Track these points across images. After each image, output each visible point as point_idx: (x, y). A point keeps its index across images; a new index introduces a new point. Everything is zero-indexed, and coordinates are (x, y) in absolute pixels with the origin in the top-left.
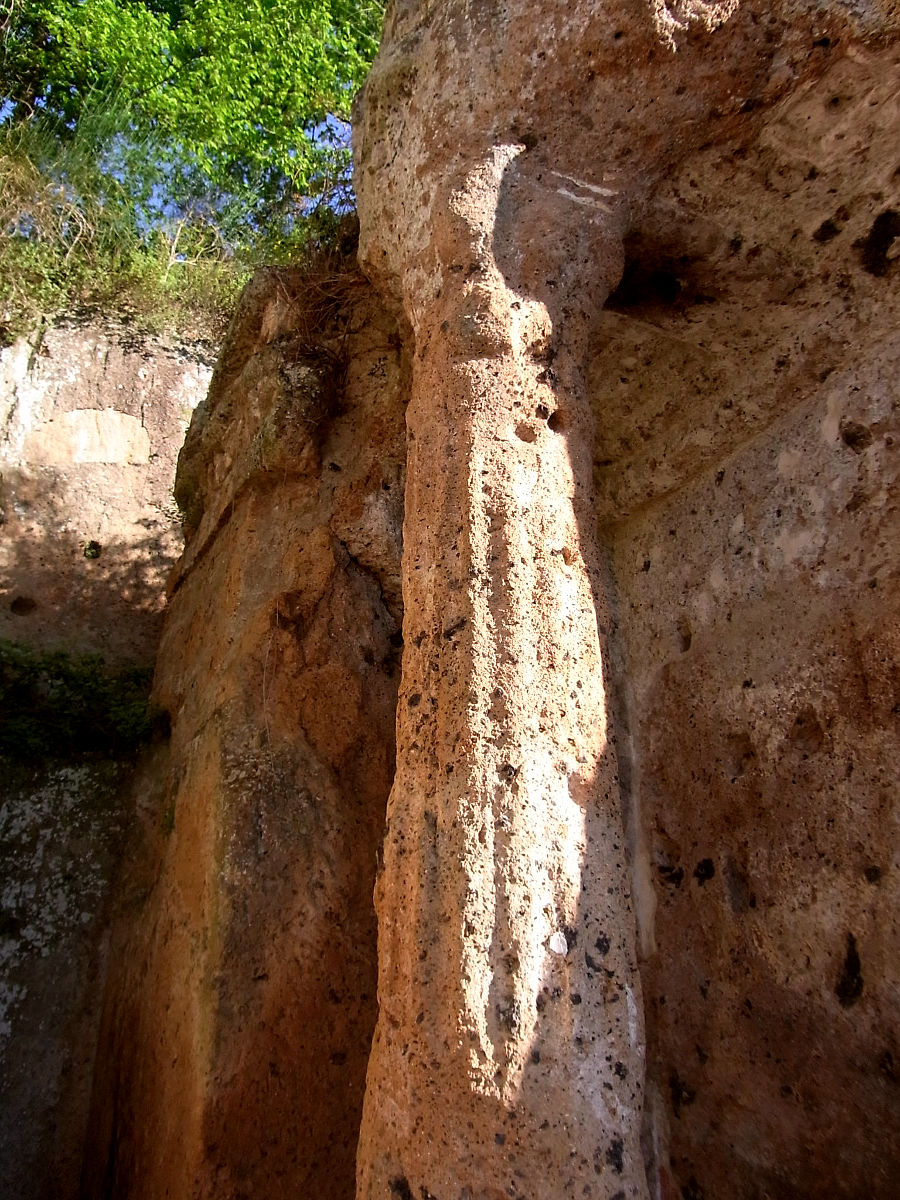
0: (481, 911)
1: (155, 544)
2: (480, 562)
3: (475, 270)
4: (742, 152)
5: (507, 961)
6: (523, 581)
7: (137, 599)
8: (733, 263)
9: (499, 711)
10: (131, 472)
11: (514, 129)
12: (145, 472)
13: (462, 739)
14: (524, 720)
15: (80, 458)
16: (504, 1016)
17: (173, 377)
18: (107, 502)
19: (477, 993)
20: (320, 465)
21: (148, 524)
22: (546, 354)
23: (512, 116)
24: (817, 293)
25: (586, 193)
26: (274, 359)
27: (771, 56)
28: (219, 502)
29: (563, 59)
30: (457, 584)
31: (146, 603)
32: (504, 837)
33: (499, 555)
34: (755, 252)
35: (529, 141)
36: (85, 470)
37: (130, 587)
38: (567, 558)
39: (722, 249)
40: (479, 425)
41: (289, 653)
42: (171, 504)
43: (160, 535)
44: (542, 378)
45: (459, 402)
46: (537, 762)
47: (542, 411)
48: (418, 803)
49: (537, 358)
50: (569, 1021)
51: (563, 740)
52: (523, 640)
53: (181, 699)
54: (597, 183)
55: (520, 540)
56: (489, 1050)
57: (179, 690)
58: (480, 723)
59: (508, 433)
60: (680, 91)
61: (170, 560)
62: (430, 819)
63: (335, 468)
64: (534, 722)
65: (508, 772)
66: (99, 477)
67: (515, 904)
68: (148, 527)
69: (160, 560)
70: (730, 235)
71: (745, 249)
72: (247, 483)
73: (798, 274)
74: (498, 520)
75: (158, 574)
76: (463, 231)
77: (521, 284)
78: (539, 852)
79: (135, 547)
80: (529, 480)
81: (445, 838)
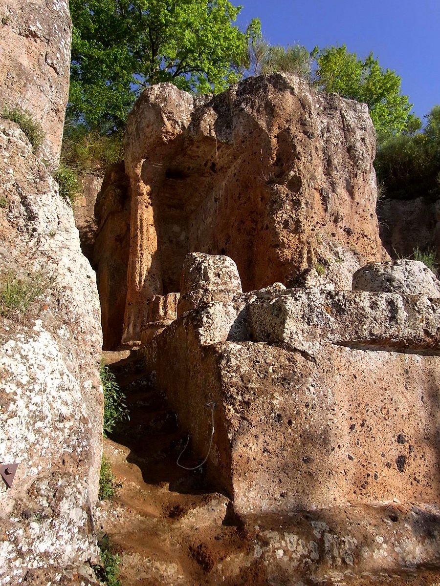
0: (138, 271)
1: (89, 227)
2: (139, 227)
3: (139, 181)
4: (185, 155)
5: (141, 276)
6: (145, 229)
8: (189, 171)
9: (141, 247)
10: (82, 209)
11: (144, 156)
12: (86, 208)
13: (136, 250)
14: (144, 247)
16: (140, 282)
17: (91, 182)
19: (137, 280)
20: (123, 210)
22: (150, 194)
23: (144, 154)
24: (207, 175)
25: (157, 165)
26: (113, 187)
27: (184, 143)
28: (105, 217)
29: (150, 146)
30: (136, 230)
31: (89, 242)
32: (141, 262)
33: (141, 226)
34: (193, 169)
35: (147, 158)
37: (84, 238)
38: (152, 225)
39: (186, 170)
40: (139, 206)
41: (119, 246)
42: (93, 217)
43: (91, 224)
44: (149, 198)
45: (137, 202)
46: (145, 253)
47: (149, 204)
48: (131, 260)
49: (148, 195)
50: (148, 283)
51: (150, 250)
52: (145, 237)
53: (99, 260)
54: (159, 163)
55: (144, 223)
56: (139, 286)
57: (99, 258)
58: (139, 248)
59: (144, 207)
60: (170, 148)
61: (94, 231)
62: (132, 261)
63: (126, 210)
64: (146, 248)
65: (142, 254)
67: (142, 270)
68: (88, 222)
69: (91, 231)
70: (187, 167)
71: (191, 169)
72: (109, 213)
73: (203, 172)
74: (141, 220)
75: (91, 235)
76: (136, 174)
77: (146, 183)
78: (146, 263)
79: (84, 228)
80: (147, 214)
81: (134, 263)
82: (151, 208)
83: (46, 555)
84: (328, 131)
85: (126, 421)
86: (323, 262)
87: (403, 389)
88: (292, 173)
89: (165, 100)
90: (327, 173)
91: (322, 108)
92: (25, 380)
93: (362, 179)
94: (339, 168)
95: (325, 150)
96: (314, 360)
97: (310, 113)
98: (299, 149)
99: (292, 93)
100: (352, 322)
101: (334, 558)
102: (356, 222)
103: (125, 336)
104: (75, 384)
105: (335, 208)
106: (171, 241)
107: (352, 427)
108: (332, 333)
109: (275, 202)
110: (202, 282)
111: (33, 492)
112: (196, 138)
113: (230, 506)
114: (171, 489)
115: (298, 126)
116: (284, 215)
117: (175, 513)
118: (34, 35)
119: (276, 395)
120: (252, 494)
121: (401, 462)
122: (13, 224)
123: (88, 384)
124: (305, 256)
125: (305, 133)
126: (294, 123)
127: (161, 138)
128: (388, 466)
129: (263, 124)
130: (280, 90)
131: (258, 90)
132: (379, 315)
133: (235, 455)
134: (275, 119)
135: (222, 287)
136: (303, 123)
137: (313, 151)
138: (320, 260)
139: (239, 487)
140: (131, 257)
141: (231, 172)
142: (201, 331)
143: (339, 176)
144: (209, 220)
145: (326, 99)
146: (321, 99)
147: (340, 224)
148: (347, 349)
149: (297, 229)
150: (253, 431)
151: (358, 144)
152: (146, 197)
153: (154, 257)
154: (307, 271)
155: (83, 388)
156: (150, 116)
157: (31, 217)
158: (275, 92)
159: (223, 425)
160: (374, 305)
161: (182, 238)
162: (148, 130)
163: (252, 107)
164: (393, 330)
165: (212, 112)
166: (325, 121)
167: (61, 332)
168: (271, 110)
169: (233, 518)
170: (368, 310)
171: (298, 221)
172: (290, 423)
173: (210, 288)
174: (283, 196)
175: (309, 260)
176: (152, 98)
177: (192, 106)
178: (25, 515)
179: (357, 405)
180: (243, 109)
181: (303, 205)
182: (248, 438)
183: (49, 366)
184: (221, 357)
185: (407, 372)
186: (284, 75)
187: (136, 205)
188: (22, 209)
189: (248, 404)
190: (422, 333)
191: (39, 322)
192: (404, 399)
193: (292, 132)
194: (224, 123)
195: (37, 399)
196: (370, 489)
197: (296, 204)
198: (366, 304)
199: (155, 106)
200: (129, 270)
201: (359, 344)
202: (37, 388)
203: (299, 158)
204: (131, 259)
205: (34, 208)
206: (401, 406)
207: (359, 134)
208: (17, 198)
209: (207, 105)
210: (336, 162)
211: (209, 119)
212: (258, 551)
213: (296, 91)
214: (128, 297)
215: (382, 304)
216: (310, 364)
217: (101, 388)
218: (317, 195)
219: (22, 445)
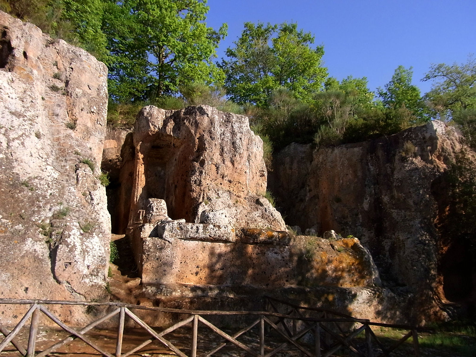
0: (136, 195)
1: (118, 159)
3: (138, 153)
5: (137, 198)
6: (140, 176)
7: (116, 167)
8: (163, 146)
10: (115, 149)
12: (117, 149)
13: (136, 186)
14: (139, 184)
15: (107, 147)
17: (120, 133)
18: (112, 153)
19: (135, 200)
21: (117, 156)
22: (143, 159)
25: (147, 145)
26: (129, 147)
27: (159, 136)
29: (144, 136)
30: (136, 176)
31: (118, 167)
32: (137, 191)
33: (138, 174)
34: (165, 145)
35: (142, 141)
36: (108, 149)
38: (143, 174)
42: (120, 153)
43: (119, 157)
44: (143, 161)
46: (139, 187)
47: (142, 163)
50: (140, 201)
51: (142, 186)
52: (140, 180)
55: (140, 173)
56: (136, 202)
58: (137, 185)
59: (140, 165)
60: (153, 137)
61: (120, 161)
66: (110, 150)
67: (138, 195)
72: (127, 160)
74: (139, 172)
75: (119, 163)
76: (137, 149)
77: (141, 153)
78: (139, 192)
80: (141, 169)
81: (134, 192)
82: (143, 165)
83: (95, 283)
84: (224, 135)
85: (118, 259)
86: (209, 199)
87: (202, 252)
88: (202, 158)
89: (151, 115)
90: (221, 155)
91: (223, 121)
92: (91, 248)
93: (239, 157)
94: (227, 153)
95: (221, 145)
96: (171, 243)
97: (214, 127)
98: (207, 146)
99: (208, 116)
100: (184, 233)
101: (164, 294)
102: (235, 176)
103: (129, 224)
104: (103, 249)
105: (223, 171)
106: (156, 175)
107: (181, 263)
108: (178, 235)
109: (193, 171)
110: (151, 211)
111: (93, 271)
112: (164, 134)
113: (141, 281)
114: (128, 277)
115: (208, 134)
116: (195, 178)
117: (127, 281)
118: (93, 112)
119: (157, 253)
120: (147, 278)
121: (197, 273)
122: (87, 201)
123: (106, 248)
124: (202, 196)
125: (211, 137)
126: (206, 131)
127: (149, 133)
128: (192, 274)
129: (193, 131)
130: (202, 114)
131: (192, 114)
132: (193, 231)
133: (144, 268)
134: (198, 130)
135: (158, 214)
136: (210, 132)
137: (214, 146)
138: (208, 198)
139: (144, 276)
140: (133, 188)
141: (181, 149)
142: (141, 233)
143: (227, 156)
144: (173, 168)
145: (226, 116)
146: (224, 116)
147: (225, 179)
148: (183, 240)
149: (200, 184)
150: (149, 262)
151: (238, 141)
152: (141, 160)
153: (143, 189)
154: (201, 203)
155: (105, 249)
156: (144, 122)
157: (92, 199)
158: (200, 116)
159: (142, 260)
160: (192, 228)
161: (162, 173)
162: (143, 129)
163: (189, 122)
164: (197, 235)
165: (172, 122)
166: (223, 130)
167: (99, 236)
168: (197, 125)
169: (141, 283)
170: (190, 229)
171: (201, 181)
172: (161, 261)
173: (153, 214)
174: (197, 168)
175: (203, 198)
176: (145, 114)
177: (165, 116)
178: (92, 275)
179: (184, 256)
180: (185, 123)
181: (204, 174)
182: (148, 264)
183: (97, 244)
184: (144, 242)
185: (204, 247)
186: (204, 108)
187: (137, 164)
188: (90, 196)
189: (149, 255)
190: (208, 236)
191: (94, 233)
192: (201, 256)
193: (205, 137)
194: (177, 128)
195: (94, 252)
196: (184, 280)
197: (201, 173)
198: (189, 227)
199: (146, 118)
200: (132, 194)
201: (186, 239)
202: (94, 250)
203: (206, 150)
204: (133, 190)
205: (93, 196)
206: (200, 257)
207: (239, 135)
208: (88, 192)
209: (171, 117)
210: (226, 150)
211: (171, 125)
212: (144, 290)
213: (209, 115)
214: (131, 207)
215: (195, 227)
216: (170, 244)
217: (110, 250)
218: (213, 166)
219: (91, 261)
